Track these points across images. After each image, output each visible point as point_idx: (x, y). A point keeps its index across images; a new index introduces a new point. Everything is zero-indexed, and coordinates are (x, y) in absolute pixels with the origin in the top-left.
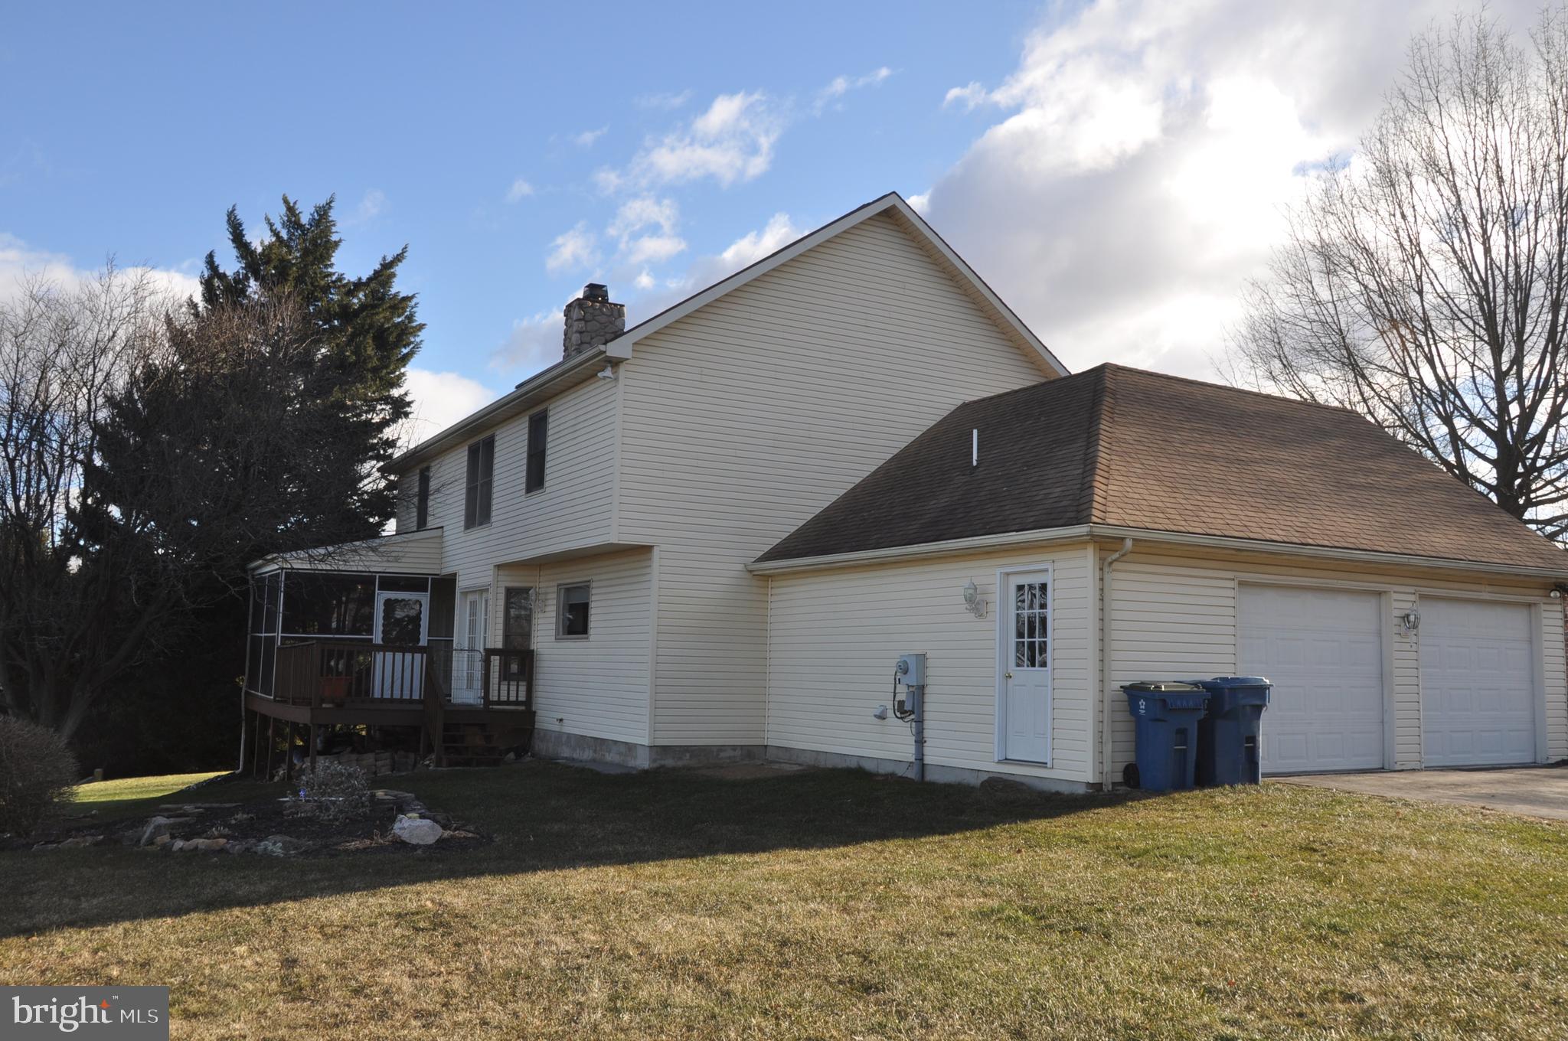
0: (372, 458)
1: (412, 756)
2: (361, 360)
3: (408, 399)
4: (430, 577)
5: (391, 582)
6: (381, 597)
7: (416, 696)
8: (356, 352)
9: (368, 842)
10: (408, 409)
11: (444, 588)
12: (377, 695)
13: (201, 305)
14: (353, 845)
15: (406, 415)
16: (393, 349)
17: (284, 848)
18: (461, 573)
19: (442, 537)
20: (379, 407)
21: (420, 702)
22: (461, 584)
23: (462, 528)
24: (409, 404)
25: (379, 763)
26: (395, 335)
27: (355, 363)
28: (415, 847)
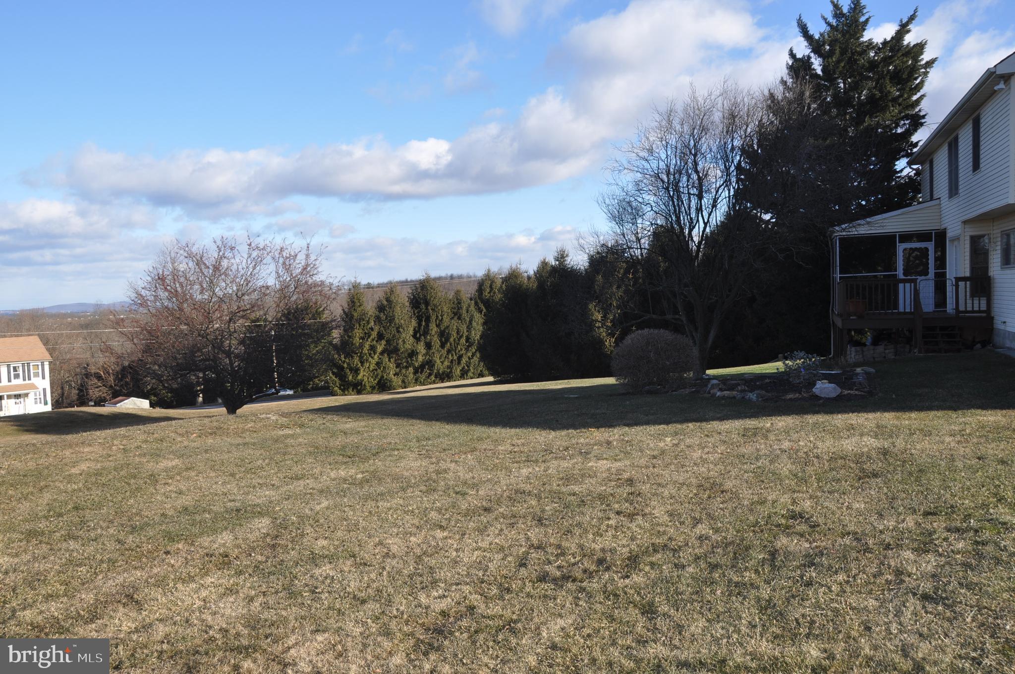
0: (903, 156)
1: (908, 346)
2: (885, 95)
3: (922, 114)
4: (933, 232)
5: (906, 237)
6: (901, 248)
7: (908, 310)
8: (881, 91)
9: (797, 395)
10: (923, 121)
11: (940, 238)
12: (901, 309)
13: (790, 81)
14: (790, 396)
15: (922, 124)
16: (907, 82)
17: (757, 397)
18: (949, 227)
19: (940, 204)
20: (902, 122)
21: (910, 313)
22: (949, 235)
23: (947, 199)
24: (924, 117)
25: (887, 351)
26: (906, 73)
27: (881, 98)
28: (821, 398)
